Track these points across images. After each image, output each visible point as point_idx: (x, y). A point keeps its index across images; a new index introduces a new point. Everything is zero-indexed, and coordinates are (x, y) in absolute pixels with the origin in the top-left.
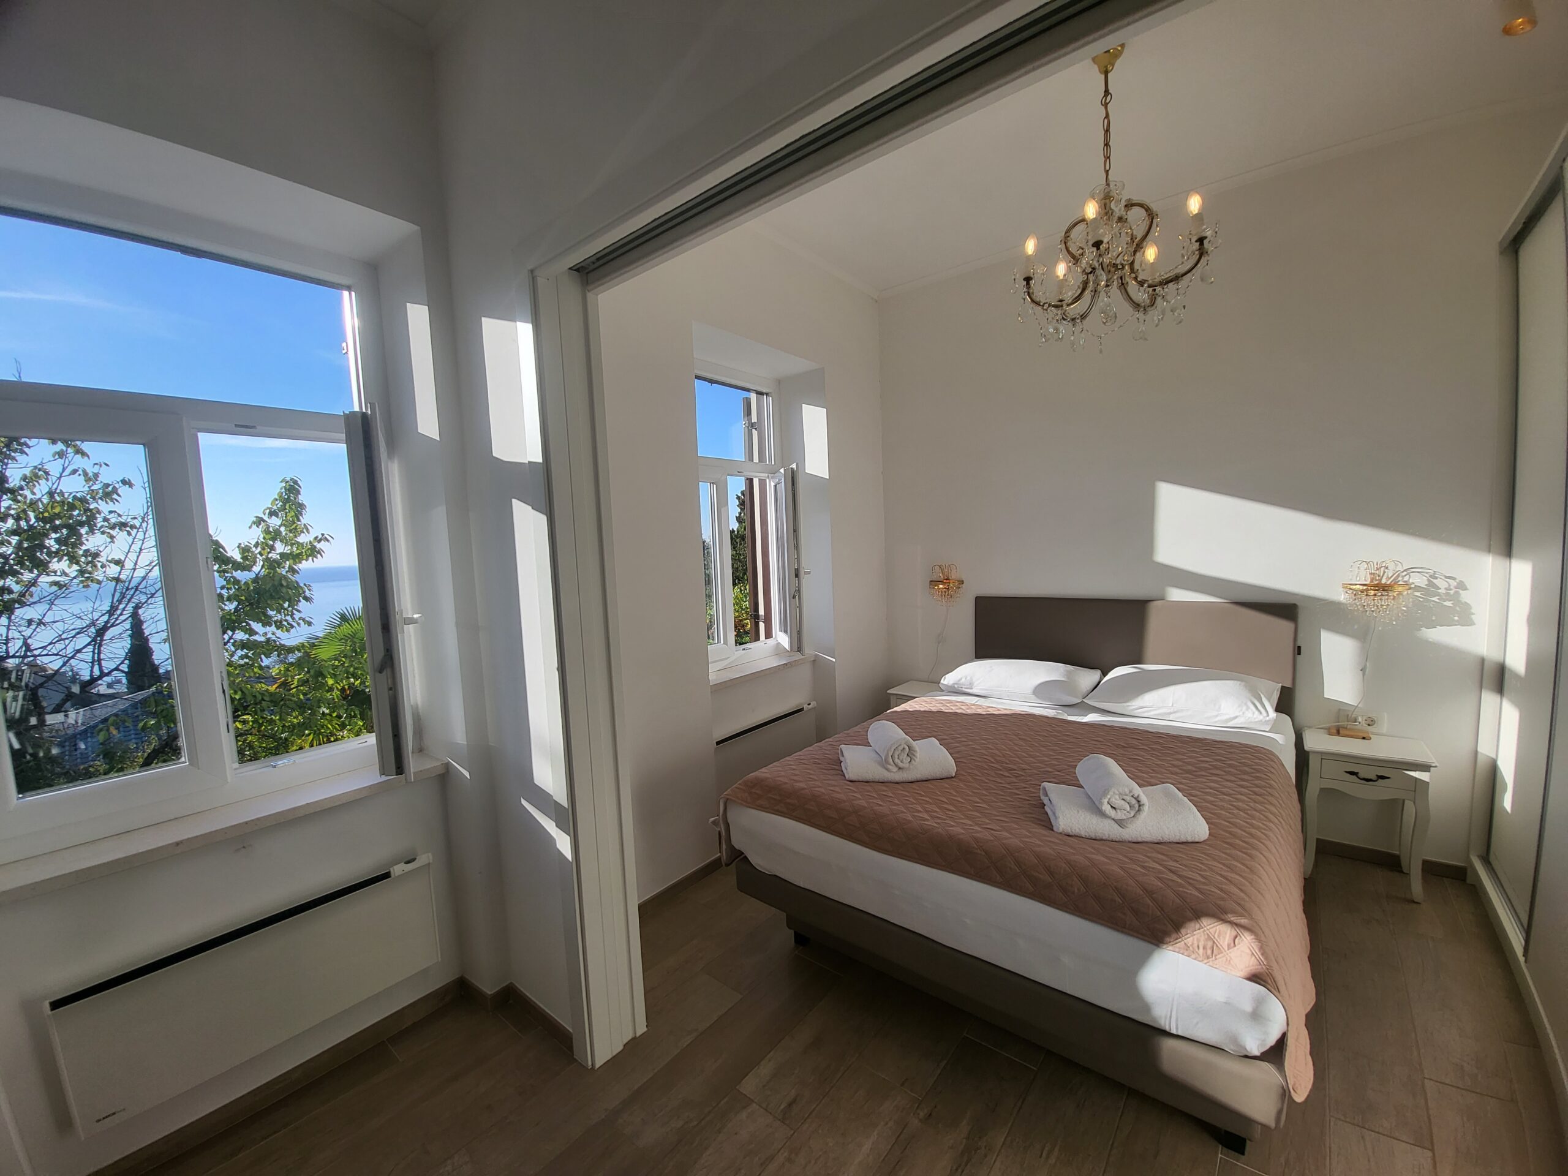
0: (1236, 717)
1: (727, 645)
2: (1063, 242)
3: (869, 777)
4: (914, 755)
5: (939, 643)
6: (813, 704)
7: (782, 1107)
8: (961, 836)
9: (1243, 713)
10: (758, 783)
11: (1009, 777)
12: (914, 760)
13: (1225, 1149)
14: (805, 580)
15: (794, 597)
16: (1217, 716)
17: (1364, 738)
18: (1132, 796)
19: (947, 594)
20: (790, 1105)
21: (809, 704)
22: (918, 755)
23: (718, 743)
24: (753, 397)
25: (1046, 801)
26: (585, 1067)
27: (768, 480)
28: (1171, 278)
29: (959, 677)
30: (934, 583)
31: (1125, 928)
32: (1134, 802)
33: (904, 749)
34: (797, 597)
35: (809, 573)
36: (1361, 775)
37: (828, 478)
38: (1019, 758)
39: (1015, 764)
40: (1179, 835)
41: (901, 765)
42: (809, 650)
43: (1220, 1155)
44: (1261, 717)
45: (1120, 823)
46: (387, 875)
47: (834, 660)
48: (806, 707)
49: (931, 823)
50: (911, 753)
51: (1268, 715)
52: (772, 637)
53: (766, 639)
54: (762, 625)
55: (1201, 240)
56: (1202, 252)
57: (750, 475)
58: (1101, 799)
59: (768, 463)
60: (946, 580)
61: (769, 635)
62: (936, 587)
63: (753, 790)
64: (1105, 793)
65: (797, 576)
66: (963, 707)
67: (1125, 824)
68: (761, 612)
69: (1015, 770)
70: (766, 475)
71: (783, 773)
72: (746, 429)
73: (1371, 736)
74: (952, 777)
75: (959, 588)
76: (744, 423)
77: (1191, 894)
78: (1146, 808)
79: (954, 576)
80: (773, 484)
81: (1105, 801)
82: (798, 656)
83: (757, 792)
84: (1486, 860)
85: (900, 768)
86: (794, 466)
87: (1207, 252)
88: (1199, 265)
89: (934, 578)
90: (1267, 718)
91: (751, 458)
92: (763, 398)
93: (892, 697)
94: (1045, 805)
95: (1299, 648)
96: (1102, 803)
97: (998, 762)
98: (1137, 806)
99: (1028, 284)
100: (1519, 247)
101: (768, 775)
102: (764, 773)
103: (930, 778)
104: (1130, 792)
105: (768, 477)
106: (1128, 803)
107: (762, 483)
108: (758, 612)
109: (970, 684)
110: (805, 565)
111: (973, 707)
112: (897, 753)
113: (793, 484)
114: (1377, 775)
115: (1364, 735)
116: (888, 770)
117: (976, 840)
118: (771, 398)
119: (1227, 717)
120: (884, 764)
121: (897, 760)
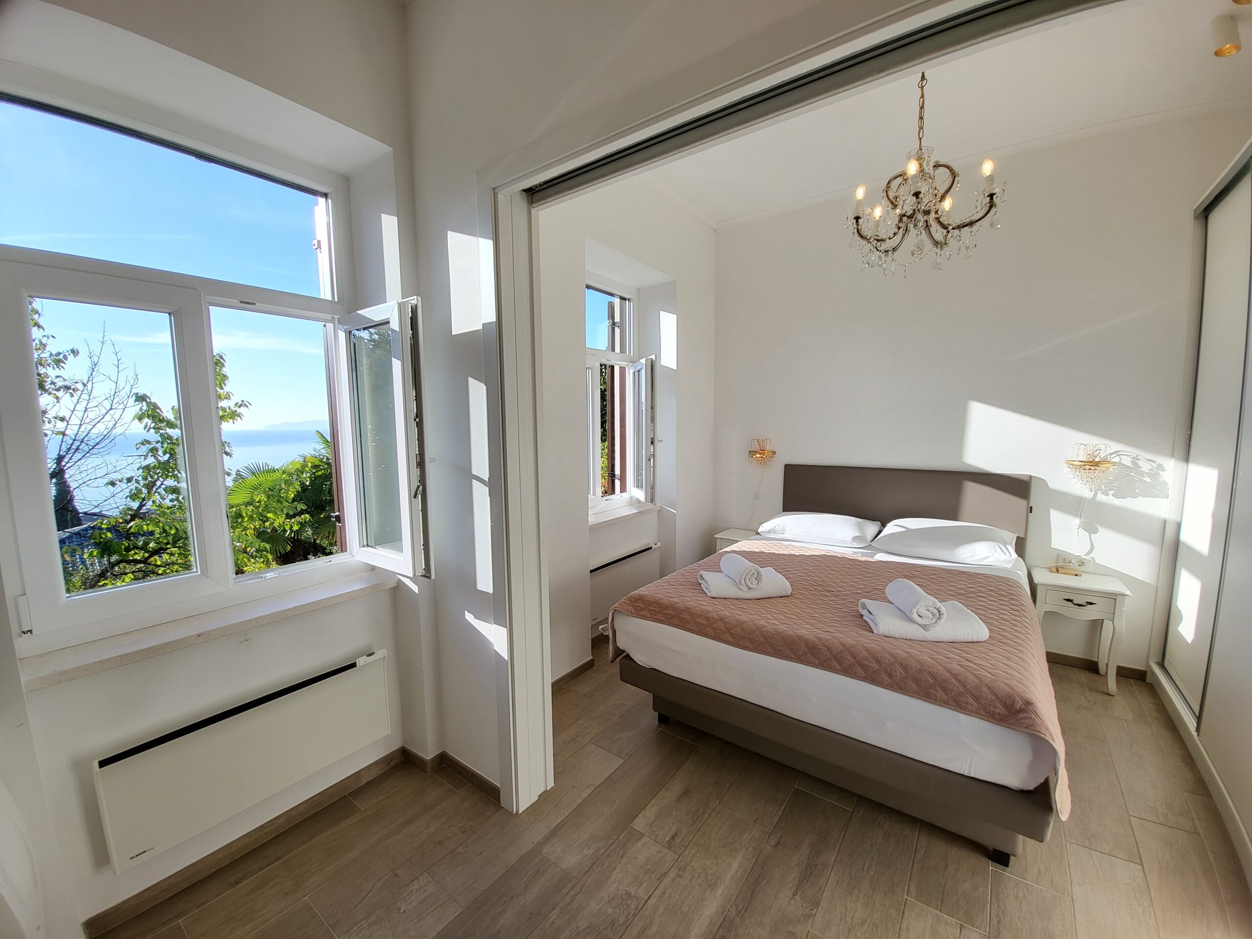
0: (987, 557)
1: (595, 496)
2: (885, 191)
3: (727, 595)
4: (761, 579)
5: (755, 500)
6: (659, 544)
7: (667, 839)
8: (807, 637)
9: (993, 554)
10: (640, 598)
11: (830, 596)
12: (761, 583)
13: (994, 863)
14: (659, 446)
15: (649, 460)
16: (972, 556)
17: (1076, 575)
18: (935, 608)
19: (762, 462)
20: (673, 837)
21: (656, 544)
22: (764, 579)
23: (592, 571)
24: (617, 301)
25: (864, 612)
26: (511, 813)
27: (627, 368)
28: (967, 223)
29: (774, 526)
30: (752, 453)
31: (936, 700)
32: (936, 612)
33: (754, 573)
34: (652, 460)
35: (661, 441)
36: (1076, 602)
37: (676, 369)
38: (834, 583)
39: (832, 587)
40: (967, 636)
41: (751, 586)
42: (658, 503)
43: (991, 868)
44: (1005, 558)
45: (925, 627)
46: (353, 665)
47: (675, 512)
48: (654, 547)
49: (782, 627)
50: (759, 577)
51: (1011, 556)
52: (626, 491)
53: (621, 493)
54: (617, 483)
55: (991, 196)
56: (992, 205)
57: (613, 363)
58: (912, 609)
59: (627, 354)
60: (762, 451)
61: (623, 489)
62: (754, 456)
63: (637, 604)
64: (915, 605)
65: (652, 443)
66: (782, 547)
67: (929, 628)
68: (617, 471)
69: (833, 591)
70: (626, 363)
71: (659, 592)
72: (611, 327)
73: (1082, 574)
74: (789, 596)
75: (772, 457)
76: (609, 321)
77: (985, 676)
78: (945, 616)
79: (768, 447)
80: (632, 371)
81: (915, 611)
82: (650, 506)
83: (640, 605)
84: (1162, 665)
85: (749, 588)
86: (653, 357)
87: (995, 205)
88: (989, 215)
89: (753, 449)
90: (1011, 558)
91: (613, 350)
92: (626, 303)
93: (717, 540)
94: (863, 616)
95: (1031, 508)
96: (912, 613)
97: (820, 586)
98: (938, 615)
99: (857, 222)
100: (1208, 215)
101: (647, 593)
102: (643, 591)
103: (772, 596)
104: (934, 604)
105: (628, 365)
106: (931, 613)
107: (623, 370)
108: (614, 472)
109: (783, 530)
110: (659, 435)
111: (789, 547)
112: (748, 576)
113: (652, 371)
114: (1087, 602)
115: (1077, 573)
116: (741, 589)
117: (819, 639)
118: (632, 303)
119: (978, 557)
120: (737, 585)
121: (748, 583)
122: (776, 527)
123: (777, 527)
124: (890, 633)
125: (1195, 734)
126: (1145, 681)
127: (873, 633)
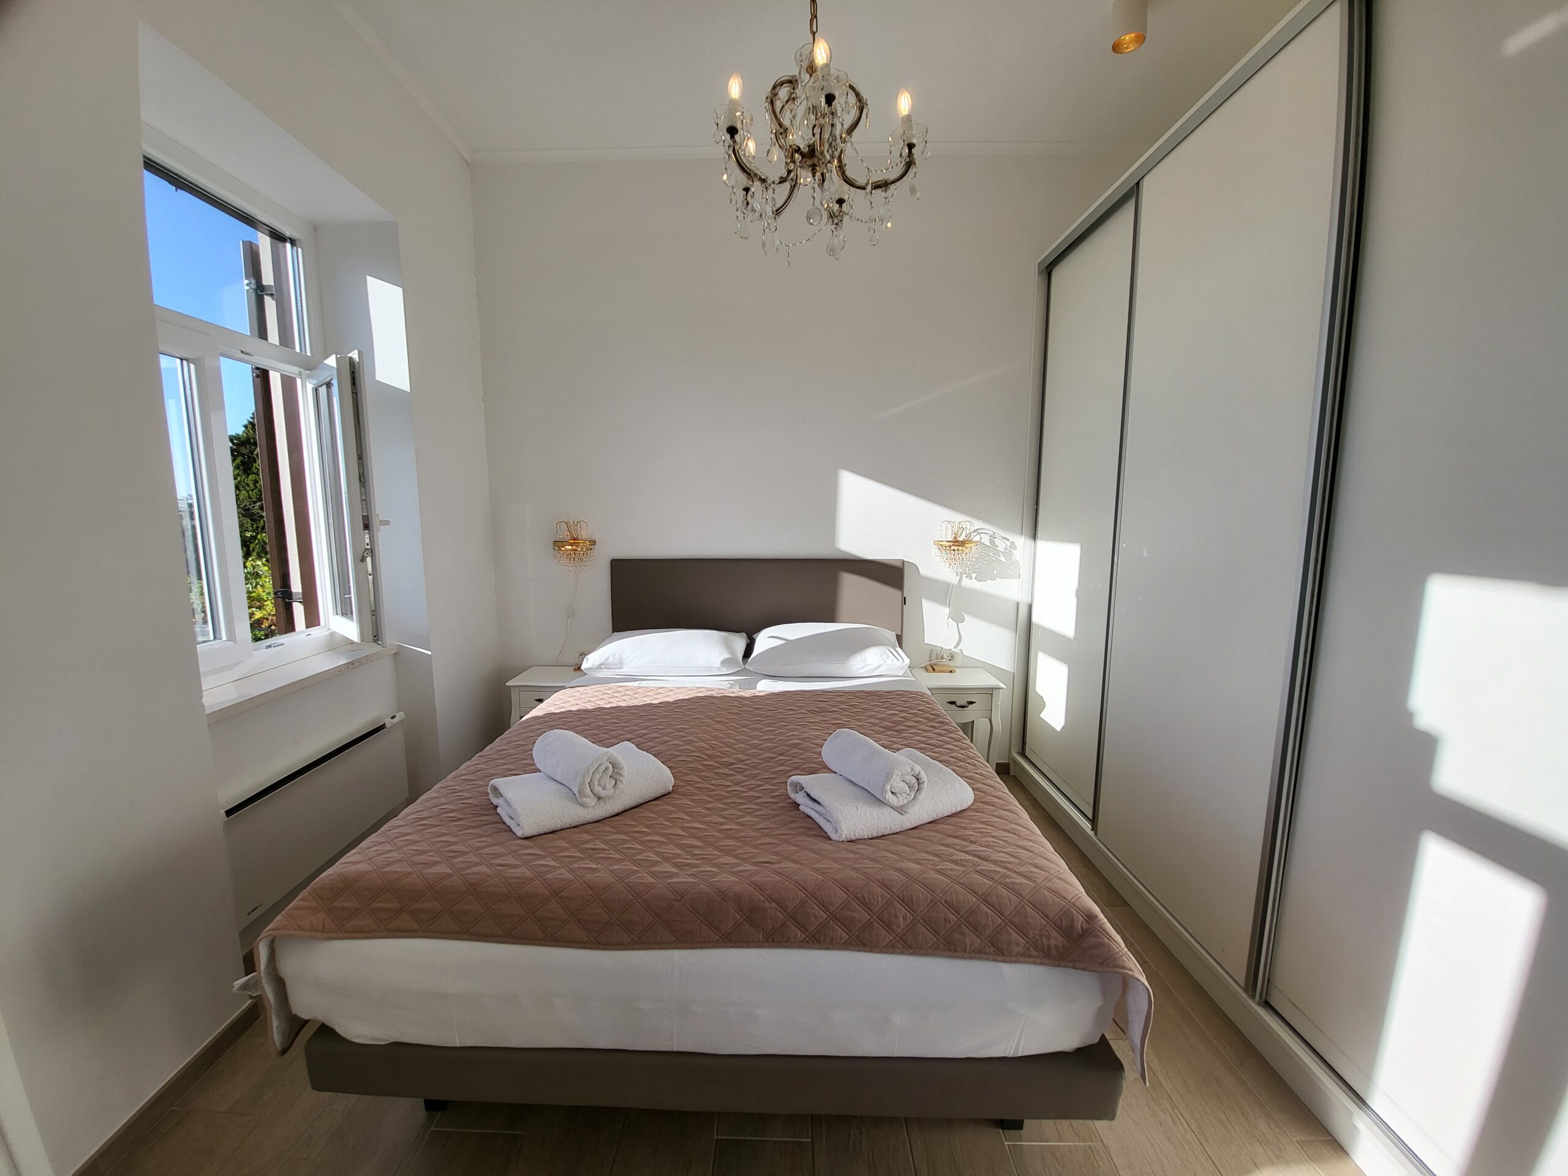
0: (880, 666)
1: (236, 643)
2: (769, 100)
3: (557, 823)
4: (621, 775)
5: (568, 618)
6: (400, 716)
8: (737, 888)
9: (885, 662)
10: (349, 886)
11: (732, 775)
12: (621, 781)
14: (383, 535)
15: (363, 560)
16: (864, 667)
17: (951, 672)
18: (913, 775)
19: (574, 556)
21: (393, 718)
22: (625, 773)
23: (229, 813)
24: (264, 243)
25: (800, 798)
27: (299, 381)
28: (880, 183)
29: (606, 657)
30: (558, 544)
31: (965, 951)
32: (914, 780)
33: (607, 769)
34: (369, 559)
35: (387, 523)
36: (958, 703)
37: (409, 391)
38: (729, 747)
39: (729, 756)
41: (602, 793)
42: (391, 640)
43: (1006, 1143)
44: (899, 664)
45: (900, 810)
47: (429, 653)
48: (389, 722)
49: (683, 879)
50: (615, 772)
51: (904, 662)
52: (319, 624)
53: (307, 628)
54: (298, 610)
55: (911, 146)
56: (909, 164)
57: (264, 363)
58: (884, 786)
59: (297, 347)
60: (575, 541)
61: (312, 620)
62: (563, 549)
63: (336, 904)
64: (888, 777)
65: (366, 527)
66: (628, 692)
67: (906, 810)
68: (296, 586)
69: (733, 764)
70: (295, 367)
71: (396, 855)
72: (253, 295)
73: (955, 669)
74: (669, 793)
75: (591, 549)
76: (247, 281)
77: (1021, 883)
78: (925, 785)
79: (584, 534)
80: (310, 387)
81: (888, 787)
82: (374, 648)
83: (346, 904)
84: (1023, 754)
85: (599, 798)
86: (355, 355)
87: (915, 164)
88: (905, 178)
89: (560, 537)
90: (904, 664)
91: (264, 337)
92: (285, 247)
93: (512, 691)
94: (799, 805)
95: (905, 598)
96: (885, 791)
97: (711, 757)
98: (916, 785)
99: (732, 137)
100: (1052, 270)
101: (364, 867)
102: (354, 862)
103: (642, 802)
104: (912, 770)
105: (300, 374)
106: (907, 783)
107: (289, 386)
108: (289, 587)
109: (620, 663)
110: (380, 509)
111: (638, 690)
112: (597, 777)
113: (354, 383)
114: (968, 702)
115: (951, 669)
116: (583, 805)
117: (759, 887)
118: (300, 250)
119: (871, 667)
120: (576, 798)
121: (597, 789)
122: (608, 659)
123: (611, 659)
124: (856, 834)
125: (1091, 833)
126: (1009, 774)
127: (831, 839)
